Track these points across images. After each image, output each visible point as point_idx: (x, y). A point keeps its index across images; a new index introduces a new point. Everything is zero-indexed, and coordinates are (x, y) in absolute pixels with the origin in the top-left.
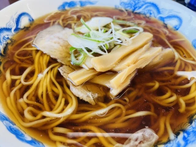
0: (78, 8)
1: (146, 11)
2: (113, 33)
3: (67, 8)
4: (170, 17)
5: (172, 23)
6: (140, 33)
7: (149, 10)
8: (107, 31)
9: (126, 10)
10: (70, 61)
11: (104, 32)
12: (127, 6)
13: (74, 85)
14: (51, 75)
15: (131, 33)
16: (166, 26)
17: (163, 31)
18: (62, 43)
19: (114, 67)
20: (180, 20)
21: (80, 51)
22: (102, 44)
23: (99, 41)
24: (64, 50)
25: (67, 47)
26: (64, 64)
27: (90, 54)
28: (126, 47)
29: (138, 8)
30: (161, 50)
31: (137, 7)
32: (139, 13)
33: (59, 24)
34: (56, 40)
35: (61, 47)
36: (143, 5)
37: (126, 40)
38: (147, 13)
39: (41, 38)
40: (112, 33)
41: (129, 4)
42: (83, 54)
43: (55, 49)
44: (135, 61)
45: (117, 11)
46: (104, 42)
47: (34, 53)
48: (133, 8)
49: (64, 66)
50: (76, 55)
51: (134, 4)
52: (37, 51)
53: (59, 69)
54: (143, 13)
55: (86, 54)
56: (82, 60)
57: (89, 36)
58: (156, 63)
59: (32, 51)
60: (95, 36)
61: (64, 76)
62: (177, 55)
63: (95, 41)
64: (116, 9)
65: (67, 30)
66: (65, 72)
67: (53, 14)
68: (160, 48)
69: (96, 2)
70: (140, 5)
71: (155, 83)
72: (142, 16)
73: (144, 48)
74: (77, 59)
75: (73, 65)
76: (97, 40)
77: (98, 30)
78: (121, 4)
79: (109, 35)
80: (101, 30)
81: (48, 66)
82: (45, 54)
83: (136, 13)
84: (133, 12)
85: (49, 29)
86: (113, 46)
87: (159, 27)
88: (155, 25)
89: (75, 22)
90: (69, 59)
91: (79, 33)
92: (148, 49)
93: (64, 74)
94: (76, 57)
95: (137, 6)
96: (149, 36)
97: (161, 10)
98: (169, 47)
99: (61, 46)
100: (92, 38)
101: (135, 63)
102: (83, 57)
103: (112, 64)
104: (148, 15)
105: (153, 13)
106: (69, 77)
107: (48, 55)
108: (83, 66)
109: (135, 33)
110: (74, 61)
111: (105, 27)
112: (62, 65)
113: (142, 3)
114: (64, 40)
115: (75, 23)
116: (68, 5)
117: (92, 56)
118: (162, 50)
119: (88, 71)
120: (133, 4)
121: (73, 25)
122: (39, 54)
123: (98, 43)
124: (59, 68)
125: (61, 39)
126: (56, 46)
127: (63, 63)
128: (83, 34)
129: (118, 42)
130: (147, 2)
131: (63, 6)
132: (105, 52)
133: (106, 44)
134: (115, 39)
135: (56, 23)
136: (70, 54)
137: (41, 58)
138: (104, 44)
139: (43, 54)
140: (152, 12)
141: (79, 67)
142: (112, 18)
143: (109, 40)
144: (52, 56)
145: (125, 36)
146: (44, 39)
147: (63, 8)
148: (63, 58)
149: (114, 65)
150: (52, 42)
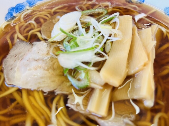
0: (28, 10)
3: (15, 14)
10: (72, 85)
13: (100, 118)
18: (43, 65)
24: (53, 74)
25: (53, 68)
27: (90, 68)
33: (20, 40)
35: (46, 72)
39: (12, 69)
42: (82, 71)
43: (42, 78)
46: (98, 46)
47: (17, 96)
52: (19, 91)
53: (67, 105)
59: (11, 94)
65: (36, 44)
74: (79, 80)
81: (50, 109)
89: (38, 29)
90: (69, 84)
98: (152, 24)
99: (45, 70)
107: (38, 91)
112: (66, 97)
115: (40, 32)
116: (14, 10)
121: (39, 35)
122: (24, 95)
125: (39, 60)
126: (40, 73)
135: (16, 41)
136: (66, 76)
139: (29, 92)
146: (16, 69)
147: (10, 15)
148: (60, 85)
149: (127, 70)
150: (30, 70)
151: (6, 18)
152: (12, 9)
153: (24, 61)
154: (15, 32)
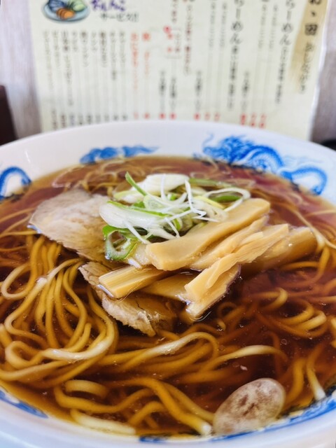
0: (119, 159)
1: (256, 161)
2: (190, 201)
3: (97, 159)
4: (302, 171)
5: (308, 182)
6: (244, 201)
7: (260, 160)
8: (176, 198)
9: (217, 162)
10: (104, 254)
11: (171, 200)
12: (216, 154)
13: (110, 298)
14: (64, 281)
15: (226, 201)
16: (296, 188)
17: (291, 197)
18: (87, 221)
19: (193, 262)
20: (323, 175)
21: (125, 234)
22: (167, 220)
23: (161, 214)
24: (91, 234)
25: (97, 228)
26: (91, 259)
27: (143, 239)
28: (215, 224)
29: (238, 157)
30: (288, 230)
31: (236, 156)
32: (242, 167)
33: (81, 188)
34: (77, 215)
35: (85, 229)
36: (247, 152)
37: (216, 214)
38: (258, 166)
39: (45, 212)
40: (186, 200)
41: (221, 149)
42: (129, 239)
43: (74, 233)
44: (234, 247)
45: (199, 164)
46: (171, 216)
47: (29, 240)
48: (229, 157)
49: (90, 263)
50: (116, 242)
51: (230, 149)
52: (37, 236)
53: (80, 268)
54: (249, 165)
55: (136, 238)
56: (129, 250)
57: (142, 205)
58: (278, 255)
59: (25, 237)
60: (155, 206)
61: (90, 282)
62: (321, 240)
63: (154, 213)
64: (196, 159)
65: (99, 198)
66: (92, 275)
67: (70, 170)
68: (284, 227)
69: (156, 148)
70: (242, 151)
71: (279, 292)
72: (247, 171)
73: (252, 227)
74: (118, 250)
75: (108, 261)
76: (158, 211)
77: (160, 196)
78: (205, 150)
79: (181, 204)
80: (166, 195)
81: (57, 264)
82: (53, 242)
83: (236, 167)
84: (229, 164)
85: (60, 197)
86: (190, 225)
87: (283, 190)
88: (276, 187)
89: (115, 184)
90: (101, 251)
91: (123, 203)
92: (262, 229)
93: (91, 277)
94: (115, 246)
95: (237, 153)
96: (263, 205)
97: (284, 160)
98: (304, 225)
99: (85, 226)
100: (148, 208)
101: (233, 252)
102: (130, 245)
103: (188, 256)
104: (260, 169)
105: (270, 165)
106: (100, 283)
107: (58, 245)
108: (131, 261)
109: (234, 200)
110: (110, 252)
111: (174, 191)
112: (86, 261)
113: (246, 148)
114: (91, 217)
115: (114, 187)
116: (99, 154)
117: (148, 242)
118: (290, 230)
119: (140, 270)
120: (228, 150)
121: (110, 190)
122: (39, 242)
123: (160, 219)
124: (81, 266)
125: (85, 214)
126: (76, 227)
127: (89, 257)
128: (129, 204)
129: (199, 215)
130: (255, 145)
131: (91, 155)
132: (174, 234)
133: (175, 220)
134: (194, 210)
135: (77, 186)
136: (104, 241)
137: (44, 249)
138: (172, 218)
139: (48, 241)
140: (266, 164)
141: (120, 264)
142: (188, 175)
143: (180, 213)
144: (65, 246)
145: (215, 206)
146: (50, 214)
147: (91, 160)
148: (89, 248)
149: (193, 258)
150: (67, 219)
151: (82, 160)
152: (96, 151)
153: (67, 210)
154: (82, 179)
